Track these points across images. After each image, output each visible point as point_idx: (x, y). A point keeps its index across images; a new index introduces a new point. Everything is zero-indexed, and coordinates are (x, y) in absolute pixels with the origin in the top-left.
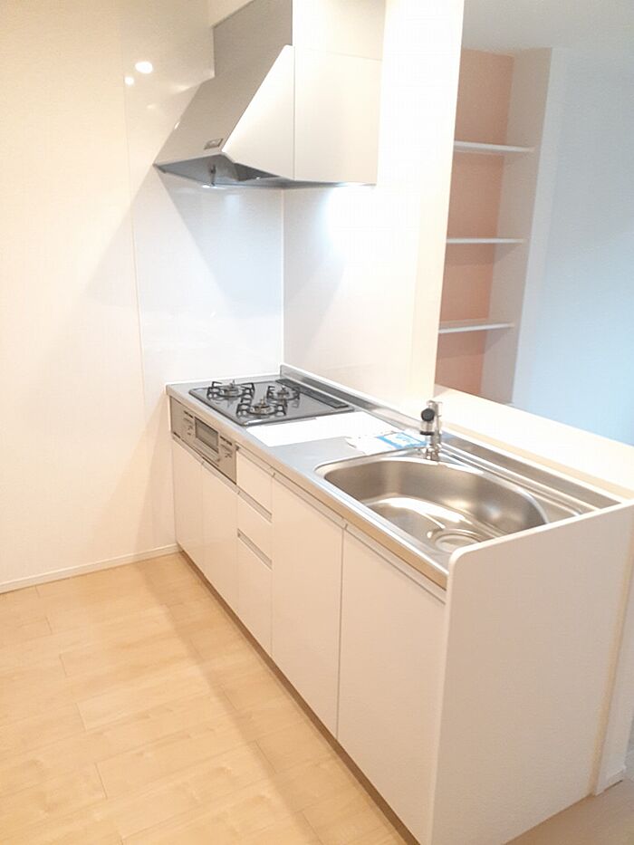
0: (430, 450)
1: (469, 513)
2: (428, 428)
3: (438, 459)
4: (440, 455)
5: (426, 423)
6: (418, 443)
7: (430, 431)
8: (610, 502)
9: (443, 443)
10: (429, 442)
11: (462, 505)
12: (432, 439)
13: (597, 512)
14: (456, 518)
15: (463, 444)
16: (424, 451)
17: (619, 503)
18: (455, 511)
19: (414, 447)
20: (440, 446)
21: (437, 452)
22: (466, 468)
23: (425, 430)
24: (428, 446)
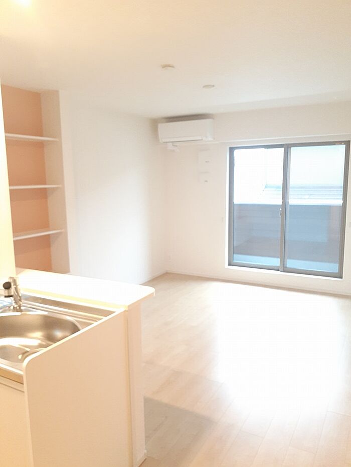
0: (16, 306)
1: (43, 338)
2: (8, 293)
3: (21, 311)
4: (22, 308)
5: (7, 291)
6: (8, 304)
7: (10, 294)
8: (110, 313)
9: (22, 301)
10: (14, 302)
11: (39, 334)
12: (14, 300)
13: (105, 319)
14: (36, 343)
15: (36, 299)
16: (12, 308)
17: (115, 312)
18: (35, 338)
19: (5, 306)
20: (21, 303)
21: (20, 306)
22: (38, 312)
23: (7, 295)
24: (14, 304)
